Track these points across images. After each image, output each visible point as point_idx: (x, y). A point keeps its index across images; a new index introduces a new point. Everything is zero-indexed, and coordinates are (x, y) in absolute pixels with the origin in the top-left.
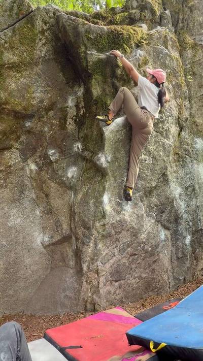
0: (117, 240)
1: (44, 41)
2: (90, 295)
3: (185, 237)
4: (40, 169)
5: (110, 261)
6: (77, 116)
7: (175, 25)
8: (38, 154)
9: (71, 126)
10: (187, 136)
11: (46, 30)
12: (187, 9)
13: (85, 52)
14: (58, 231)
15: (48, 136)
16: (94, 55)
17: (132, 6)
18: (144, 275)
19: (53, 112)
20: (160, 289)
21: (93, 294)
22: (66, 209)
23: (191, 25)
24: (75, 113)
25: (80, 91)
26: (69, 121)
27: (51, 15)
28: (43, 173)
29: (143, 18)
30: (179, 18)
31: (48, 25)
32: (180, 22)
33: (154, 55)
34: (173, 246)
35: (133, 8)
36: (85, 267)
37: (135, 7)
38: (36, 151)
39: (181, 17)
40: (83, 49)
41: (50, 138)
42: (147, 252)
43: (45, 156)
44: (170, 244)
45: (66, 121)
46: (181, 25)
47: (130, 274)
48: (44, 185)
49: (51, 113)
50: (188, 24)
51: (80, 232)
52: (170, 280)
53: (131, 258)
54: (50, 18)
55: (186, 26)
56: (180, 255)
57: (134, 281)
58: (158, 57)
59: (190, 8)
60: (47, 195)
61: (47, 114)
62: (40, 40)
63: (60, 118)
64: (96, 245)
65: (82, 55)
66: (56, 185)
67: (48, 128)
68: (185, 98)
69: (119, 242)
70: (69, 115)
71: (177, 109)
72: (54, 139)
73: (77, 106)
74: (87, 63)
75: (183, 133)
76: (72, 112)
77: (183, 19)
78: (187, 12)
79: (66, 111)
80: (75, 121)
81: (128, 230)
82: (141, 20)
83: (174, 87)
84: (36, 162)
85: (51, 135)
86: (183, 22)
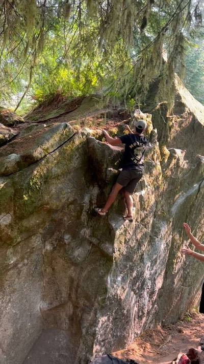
1: (77, 156)
2: (84, 353)
4: (54, 248)
6: (89, 209)
7: (159, 139)
8: (55, 237)
9: (84, 217)
11: (80, 148)
13: (106, 168)
14: (57, 299)
15: (67, 224)
19: (73, 206)
22: (66, 280)
23: (169, 140)
24: (88, 207)
25: (95, 191)
26: (84, 213)
27: (85, 137)
28: (56, 252)
30: (162, 134)
32: (162, 137)
33: (146, 168)
38: (53, 234)
39: (163, 134)
40: (105, 166)
41: (68, 226)
42: (124, 315)
43: (60, 240)
45: (81, 213)
46: (163, 139)
48: (54, 261)
51: (81, 302)
53: (114, 322)
55: (165, 140)
56: (140, 314)
59: (170, 128)
61: (68, 207)
63: (78, 211)
64: (96, 314)
65: (104, 170)
66: (64, 262)
67: (68, 218)
70: (84, 208)
72: (71, 227)
73: (90, 202)
74: (106, 176)
76: (86, 206)
77: (164, 135)
79: (83, 206)
80: (88, 213)
84: (52, 244)
85: (69, 224)
86: (164, 138)
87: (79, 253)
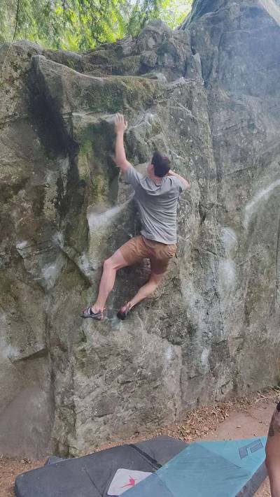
0: (103, 367)
3: (201, 352)
5: (92, 393)
6: (58, 198)
7: (206, 74)
8: (4, 246)
9: (49, 211)
10: (212, 226)
11: (17, 79)
12: (224, 53)
13: (70, 114)
14: (30, 344)
15: (17, 223)
16: (83, 119)
17: (147, 46)
18: (139, 406)
19: (24, 191)
20: (162, 419)
21: (67, 433)
23: (228, 76)
24: (56, 194)
25: (65, 165)
26: (47, 204)
27: (25, 56)
28: (10, 270)
29: (160, 64)
30: (212, 66)
31: (19, 71)
32: (213, 71)
33: (171, 120)
34: (183, 364)
35: (148, 48)
36: (58, 399)
37: (152, 47)
39: (215, 66)
40: (66, 109)
41: (19, 226)
42: (145, 378)
43: (13, 250)
44: (180, 361)
45: (42, 204)
46: (214, 75)
47: (120, 405)
48: (12, 286)
49: (22, 193)
50: (224, 74)
52: (176, 407)
53: (123, 387)
54: (24, 60)
55: (221, 77)
56: (193, 374)
57: (126, 413)
58: (177, 122)
59: (229, 53)
60: (16, 298)
61: (16, 193)
62: (7, 92)
63: (35, 201)
64: (73, 374)
65: (66, 117)
66: (29, 288)
67: (18, 212)
68: (212, 177)
69: (106, 369)
70: (47, 196)
71: (199, 193)
72: (25, 228)
73: (59, 183)
74: (72, 129)
75: (206, 222)
76: (51, 192)
77: (218, 68)
78: (223, 57)
79: (43, 191)
80: (56, 204)
81: (118, 355)
82: (157, 67)
83: (196, 163)
85: (21, 222)
86: (217, 72)
87: (50, 272)
